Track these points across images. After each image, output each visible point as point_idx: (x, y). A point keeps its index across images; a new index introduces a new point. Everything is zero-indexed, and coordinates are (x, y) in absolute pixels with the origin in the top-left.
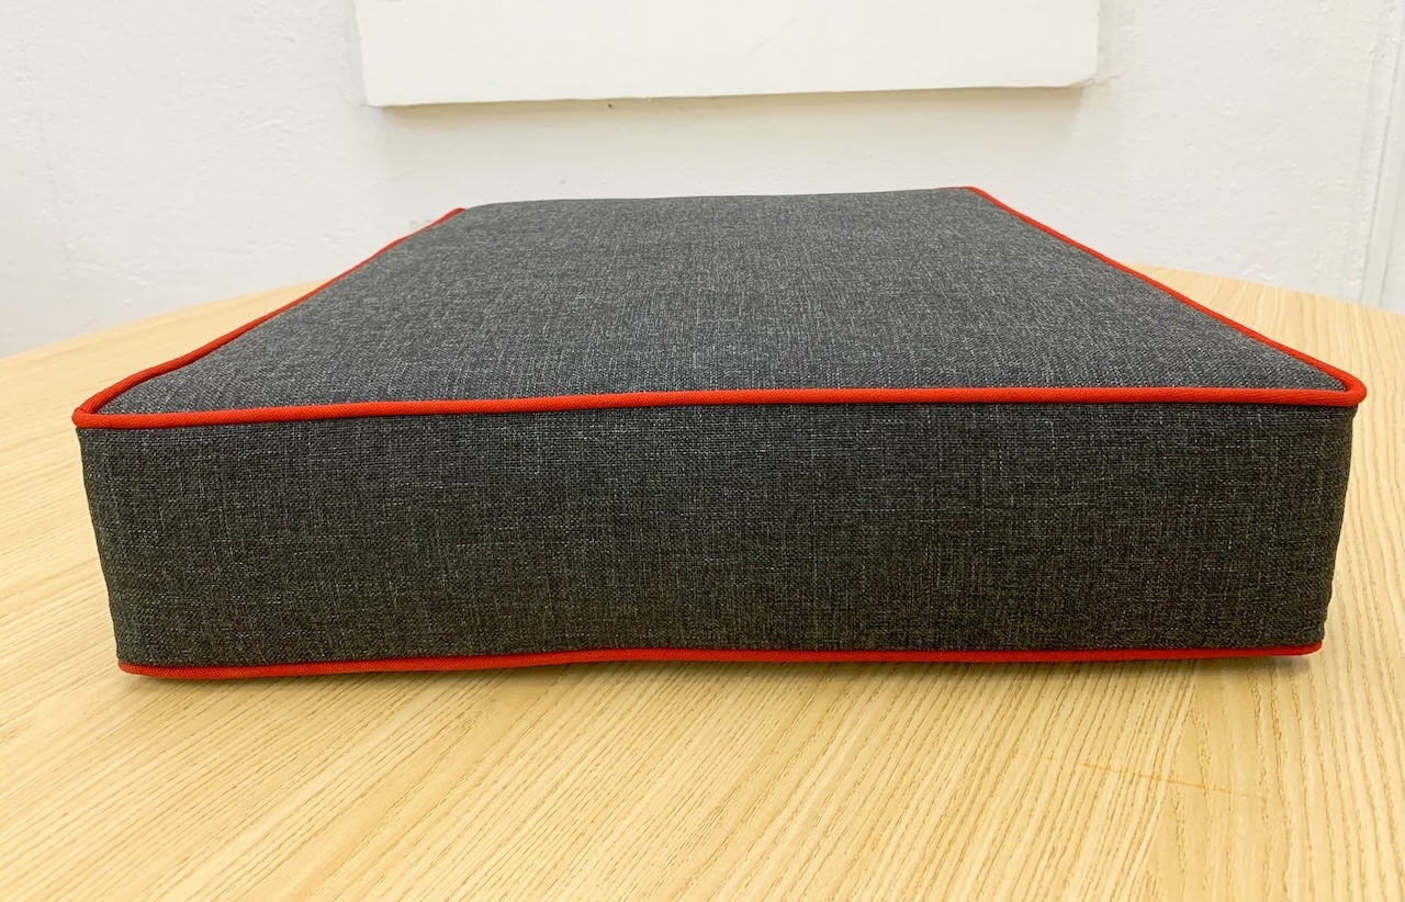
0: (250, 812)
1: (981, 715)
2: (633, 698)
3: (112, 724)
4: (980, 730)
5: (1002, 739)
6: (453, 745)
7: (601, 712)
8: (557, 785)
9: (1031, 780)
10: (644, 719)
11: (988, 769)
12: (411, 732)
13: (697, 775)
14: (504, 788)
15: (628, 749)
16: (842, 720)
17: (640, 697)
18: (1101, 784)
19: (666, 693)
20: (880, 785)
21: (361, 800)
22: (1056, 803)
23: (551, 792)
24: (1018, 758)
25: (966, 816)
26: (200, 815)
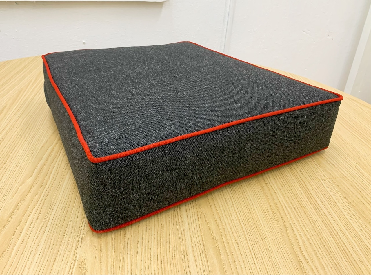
0: (183, 253)
1: (291, 176)
2: (227, 194)
3: (110, 249)
4: (294, 179)
5: (299, 179)
6: (205, 219)
7: (225, 200)
8: (238, 219)
9: (312, 186)
10: (236, 198)
11: (304, 186)
12: (192, 220)
13: (261, 206)
14: (229, 224)
15: (241, 206)
16: (271, 185)
17: (229, 194)
18: (322, 183)
19: (232, 191)
20: (292, 196)
21: (204, 240)
22: (319, 189)
23: (239, 221)
24: (305, 183)
25: (310, 197)
26: (172, 259)
